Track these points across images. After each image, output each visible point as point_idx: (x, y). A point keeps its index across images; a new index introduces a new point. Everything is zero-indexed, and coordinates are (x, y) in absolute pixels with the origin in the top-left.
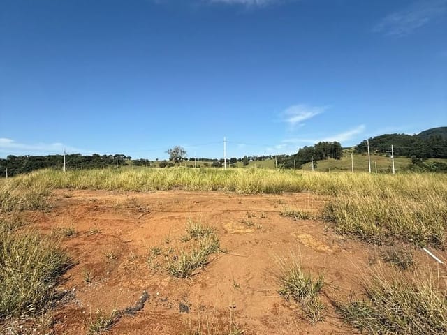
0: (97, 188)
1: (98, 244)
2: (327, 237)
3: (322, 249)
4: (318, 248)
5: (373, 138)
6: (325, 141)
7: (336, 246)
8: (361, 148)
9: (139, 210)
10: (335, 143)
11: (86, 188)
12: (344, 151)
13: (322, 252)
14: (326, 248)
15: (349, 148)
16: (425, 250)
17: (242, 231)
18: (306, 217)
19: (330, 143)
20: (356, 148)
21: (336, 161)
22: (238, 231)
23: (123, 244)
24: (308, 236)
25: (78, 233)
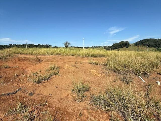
0: (31, 54)
1: (15, 71)
2: (102, 71)
3: (98, 75)
4: (97, 75)
5: (142, 40)
6: (123, 41)
7: (104, 75)
8: (136, 44)
9: (39, 61)
10: (127, 42)
11: (27, 54)
12: (130, 45)
13: (98, 76)
14: (100, 75)
15: (132, 44)
16: (140, 77)
17: (70, 68)
18: (97, 64)
19: (125, 42)
20: (135, 44)
21: (127, 48)
22: (69, 68)
23: (24, 71)
24: (95, 71)
25: (10, 67)
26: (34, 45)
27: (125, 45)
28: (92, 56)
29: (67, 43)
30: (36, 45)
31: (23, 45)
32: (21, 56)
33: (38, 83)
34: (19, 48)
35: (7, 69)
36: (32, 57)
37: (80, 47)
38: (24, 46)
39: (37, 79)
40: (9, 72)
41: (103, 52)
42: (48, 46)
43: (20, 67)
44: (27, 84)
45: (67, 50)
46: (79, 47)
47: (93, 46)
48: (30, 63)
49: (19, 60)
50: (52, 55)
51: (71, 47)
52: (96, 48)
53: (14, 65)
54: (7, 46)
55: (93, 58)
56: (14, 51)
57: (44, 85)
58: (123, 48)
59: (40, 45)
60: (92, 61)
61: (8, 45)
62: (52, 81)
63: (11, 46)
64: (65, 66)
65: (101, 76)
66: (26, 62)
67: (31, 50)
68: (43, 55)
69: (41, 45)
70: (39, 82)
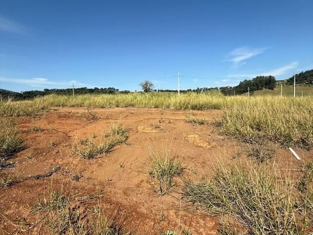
0: (81, 106)
1: (50, 136)
2: (210, 137)
3: (202, 145)
4: (199, 145)
5: (304, 72)
6: (262, 76)
7: (214, 144)
8: (290, 81)
9: (94, 118)
10: (270, 76)
11: (74, 106)
12: (277, 83)
13: (201, 147)
14: (205, 145)
15: (283, 81)
16: (291, 149)
17: (149, 131)
18: (202, 123)
19: (266, 77)
20: (288, 81)
21: (270, 90)
22: (146, 131)
23: (67, 137)
24: (196, 136)
25: (43, 130)
26: (88, 90)
27: (266, 84)
28: (194, 108)
29: (146, 84)
30: (90, 90)
31: (68, 89)
32: (62, 110)
33: (89, 158)
34: (60, 96)
35: (39, 134)
36: (81, 111)
37: (173, 91)
38: (68, 92)
39: (87, 151)
40: (42, 138)
41: (216, 99)
42: (111, 91)
43: (60, 130)
44: (71, 159)
45: (146, 97)
46: (170, 91)
47: (198, 88)
48: (78, 122)
49: (60, 117)
50: (117, 107)
51: (155, 90)
52: (204, 91)
53: (49, 127)
54: (40, 92)
55: (195, 112)
56: (52, 100)
57: (100, 161)
58: (261, 89)
59: (98, 89)
60: (192, 118)
61: (43, 91)
62: (114, 156)
63: (47, 92)
64: (139, 128)
65: (209, 147)
66: (70, 121)
67: (80, 98)
68: (102, 107)
69: (100, 88)
70: (91, 156)
